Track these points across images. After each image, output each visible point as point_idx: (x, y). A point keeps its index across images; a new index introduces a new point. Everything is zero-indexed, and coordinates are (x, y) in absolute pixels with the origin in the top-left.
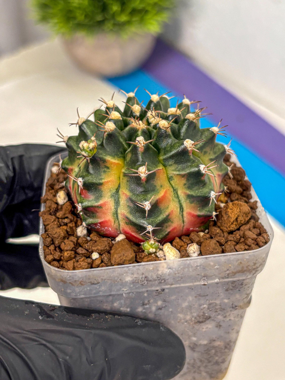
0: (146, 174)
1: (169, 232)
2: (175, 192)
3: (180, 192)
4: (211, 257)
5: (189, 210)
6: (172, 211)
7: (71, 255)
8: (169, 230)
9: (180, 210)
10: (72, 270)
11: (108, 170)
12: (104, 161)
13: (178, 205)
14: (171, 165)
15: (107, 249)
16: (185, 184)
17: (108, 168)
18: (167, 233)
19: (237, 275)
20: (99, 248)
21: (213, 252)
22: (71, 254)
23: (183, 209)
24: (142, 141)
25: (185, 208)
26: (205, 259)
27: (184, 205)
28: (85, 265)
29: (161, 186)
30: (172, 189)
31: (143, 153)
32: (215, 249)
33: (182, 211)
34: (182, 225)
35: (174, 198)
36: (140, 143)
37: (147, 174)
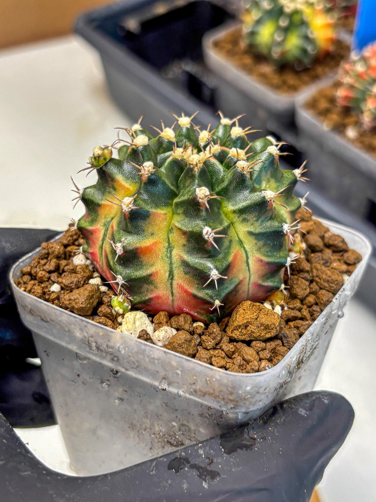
0: (128, 207)
1: (150, 299)
2: (169, 249)
3: (175, 252)
4: (170, 353)
5: (180, 281)
6: (157, 273)
7: (43, 277)
8: (150, 296)
9: (169, 276)
10: (27, 292)
11: (114, 192)
12: (113, 180)
13: (167, 268)
14: (179, 214)
15: (72, 286)
16: (184, 245)
17: (115, 189)
18: (147, 298)
19: (207, 397)
20: (64, 281)
21: (176, 348)
22: (44, 275)
23: (173, 275)
24: (148, 168)
25: (176, 277)
26: (164, 353)
27: (176, 272)
28: (38, 293)
29: (152, 234)
30: (167, 245)
31: (145, 183)
32: (180, 346)
33: (172, 279)
34: (171, 298)
35: (165, 256)
36: (144, 169)
37: (130, 208)
